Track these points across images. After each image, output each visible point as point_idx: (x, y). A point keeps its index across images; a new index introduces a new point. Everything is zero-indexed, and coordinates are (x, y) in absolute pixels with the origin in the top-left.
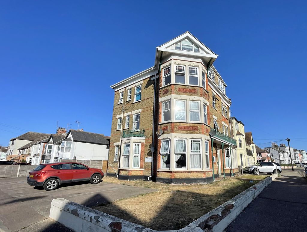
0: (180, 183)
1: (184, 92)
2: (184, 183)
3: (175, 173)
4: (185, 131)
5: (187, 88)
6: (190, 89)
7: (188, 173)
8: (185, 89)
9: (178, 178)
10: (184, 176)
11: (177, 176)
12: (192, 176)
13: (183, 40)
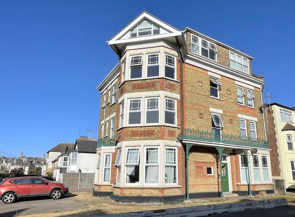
0: (130, 202)
1: (140, 88)
2: (134, 202)
3: (124, 190)
4: (138, 137)
5: (143, 82)
6: (146, 83)
7: (140, 190)
8: (141, 84)
9: (128, 195)
10: (135, 193)
11: (127, 193)
12: (145, 194)
13: (140, 23)
